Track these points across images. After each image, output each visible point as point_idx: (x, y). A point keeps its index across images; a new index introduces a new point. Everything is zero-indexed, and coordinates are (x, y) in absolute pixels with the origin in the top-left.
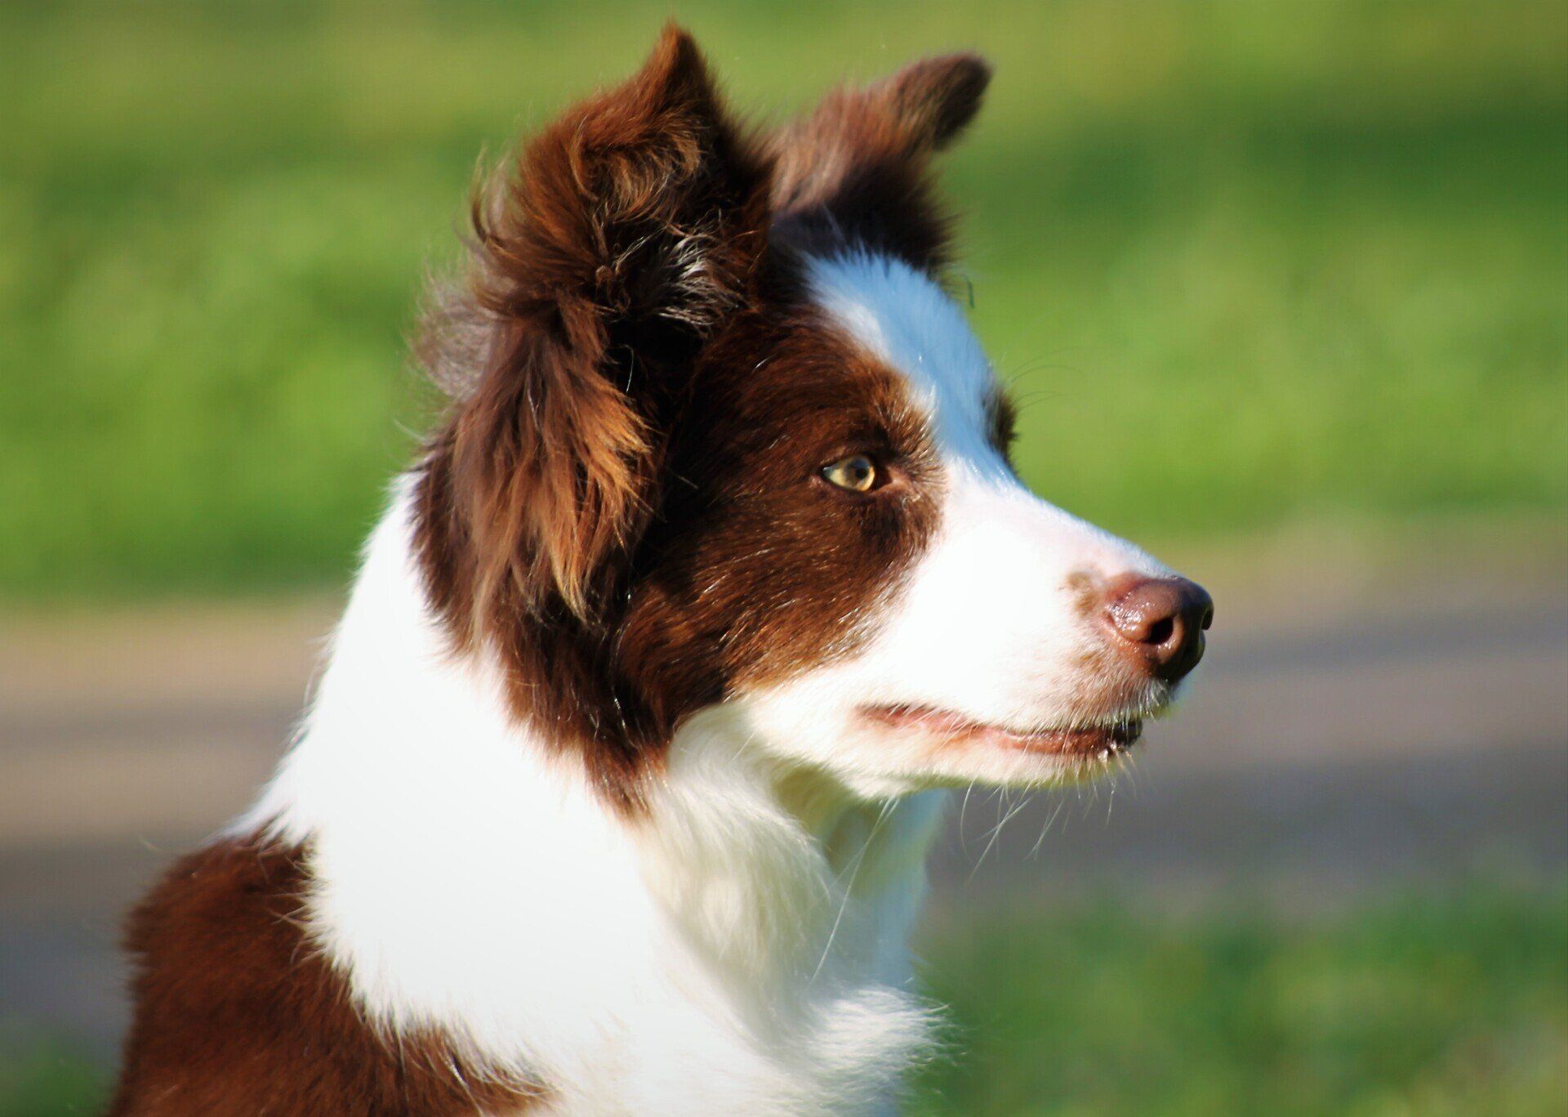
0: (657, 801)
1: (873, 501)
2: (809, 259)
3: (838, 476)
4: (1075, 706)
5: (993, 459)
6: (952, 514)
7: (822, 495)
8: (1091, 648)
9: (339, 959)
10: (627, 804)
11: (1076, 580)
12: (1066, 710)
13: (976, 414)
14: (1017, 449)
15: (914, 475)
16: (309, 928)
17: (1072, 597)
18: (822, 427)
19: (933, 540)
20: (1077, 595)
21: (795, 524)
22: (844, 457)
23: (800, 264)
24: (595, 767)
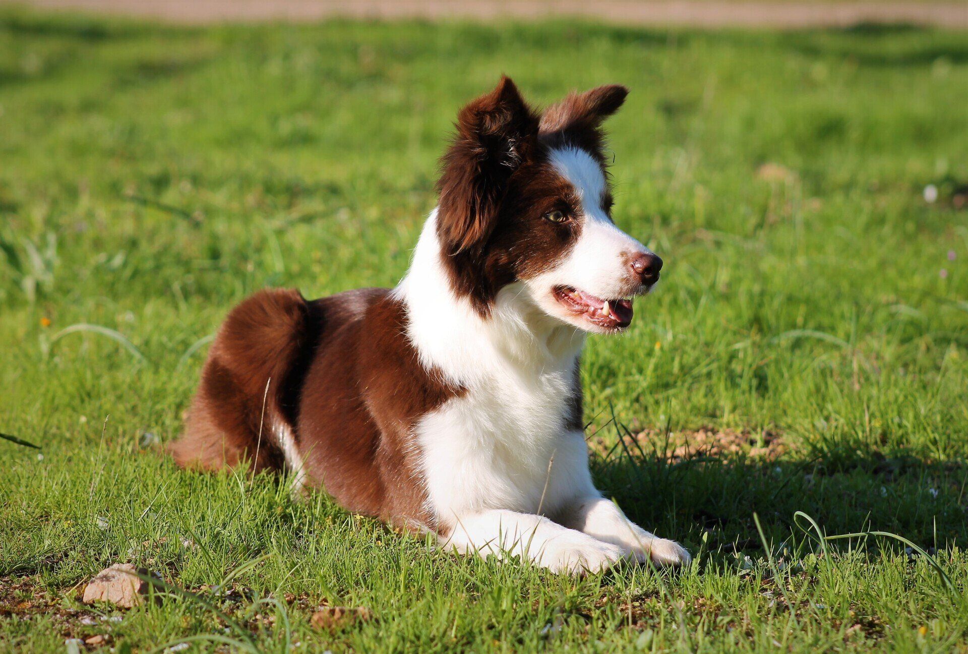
0: (493, 313)
1: (561, 225)
2: (551, 149)
3: (552, 218)
4: (620, 293)
5: (602, 213)
6: (585, 230)
7: (546, 223)
8: (625, 276)
9: (414, 344)
10: (483, 314)
11: (623, 254)
12: (616, 295)
13: (597, 198)
14: (614, 209)
15: (575, 217)
16: (408, 335)
17: (621, 259)
18: (546, 202)
19: (579, 238)
20: (623, 259)
21: (537, 231)
22: (552, 211)
23: (548, 150)
24: (474, 304)
